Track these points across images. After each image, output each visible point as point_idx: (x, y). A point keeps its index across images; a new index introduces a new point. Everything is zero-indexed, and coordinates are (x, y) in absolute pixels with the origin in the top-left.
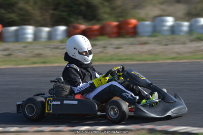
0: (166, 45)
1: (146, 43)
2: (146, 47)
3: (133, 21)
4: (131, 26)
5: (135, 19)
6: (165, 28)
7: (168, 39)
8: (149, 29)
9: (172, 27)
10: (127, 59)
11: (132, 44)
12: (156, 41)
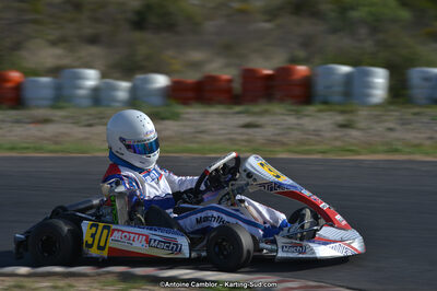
0: (90, 125)
1: (46, 121)
2: (50, 130)
3: (15, 75)
4: (9, 85)
5: (17, 70)
6: (82, 92)
7: (90, 115)
8: (48, 93)
9: (96, 90)
10: (27, 148)
11: (18, 122)
12: (67, 117)
